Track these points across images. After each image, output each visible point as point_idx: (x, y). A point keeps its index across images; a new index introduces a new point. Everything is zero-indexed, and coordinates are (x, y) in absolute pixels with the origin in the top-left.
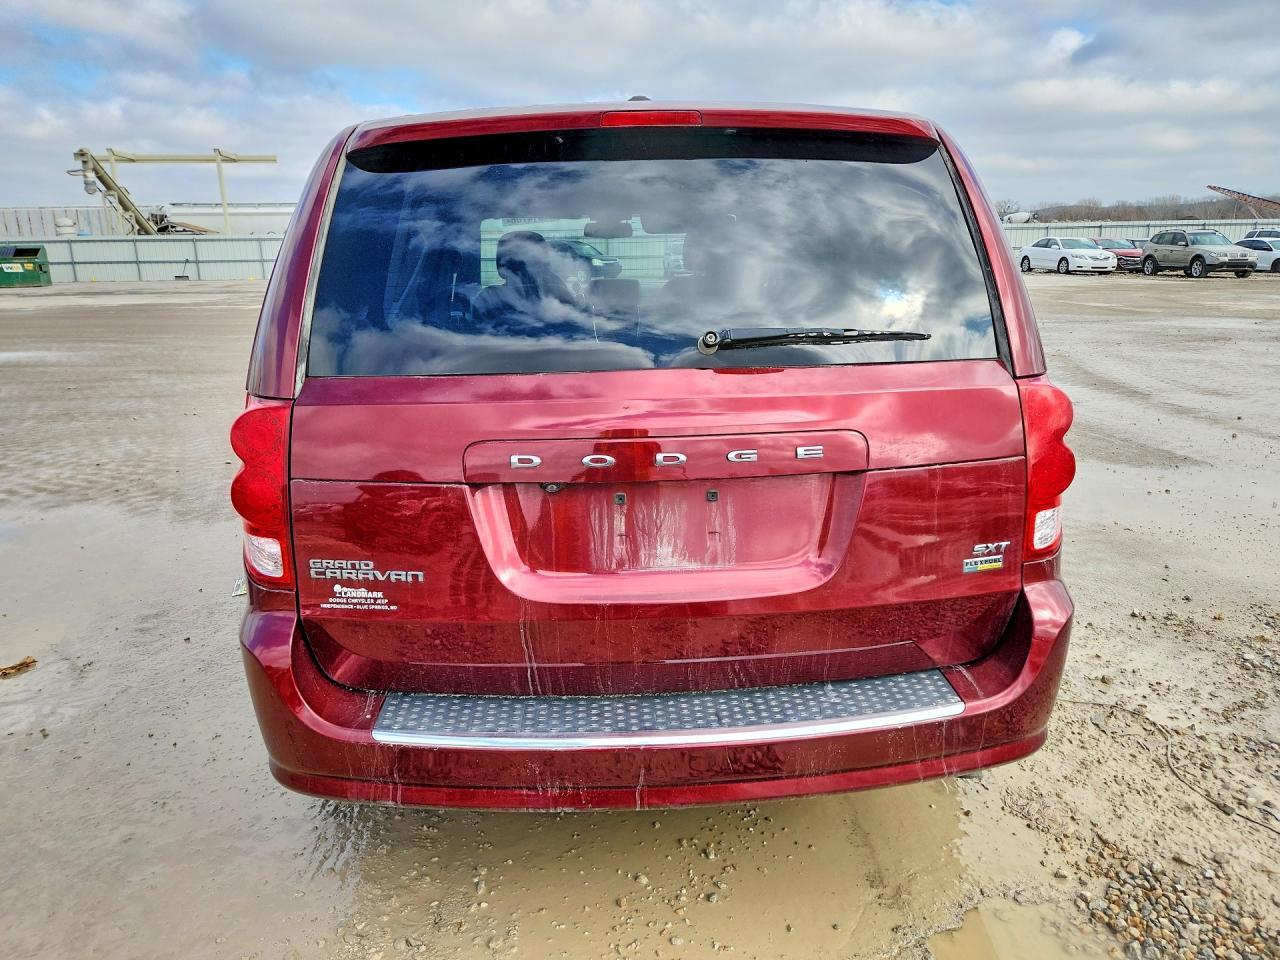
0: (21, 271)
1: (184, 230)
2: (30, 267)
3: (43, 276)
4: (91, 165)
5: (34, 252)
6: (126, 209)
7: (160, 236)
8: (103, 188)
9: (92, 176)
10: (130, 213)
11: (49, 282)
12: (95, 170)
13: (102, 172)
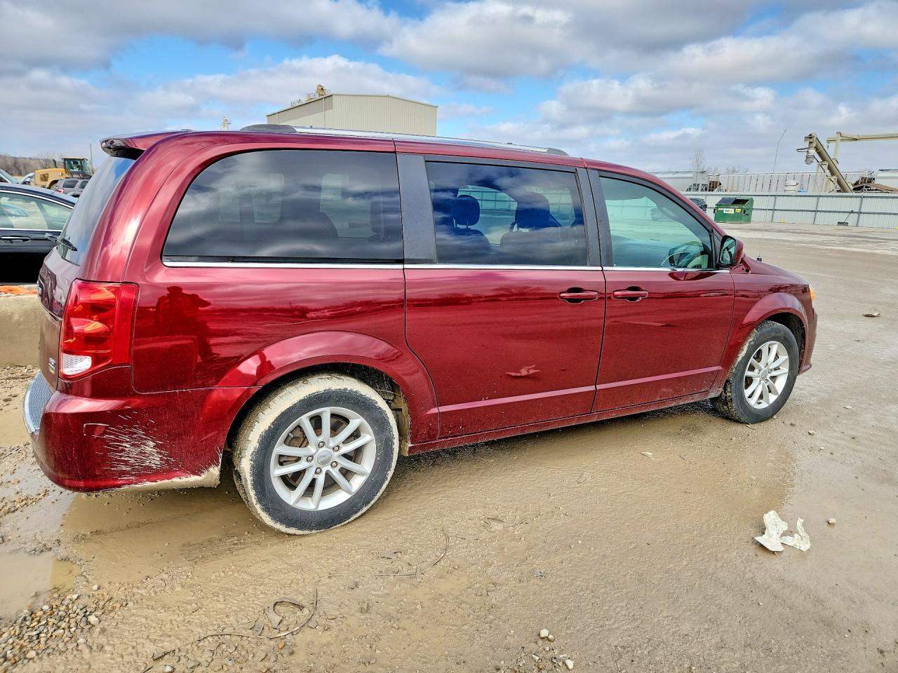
0: (733, 213)
1: (876, 190)
2: (738, 211)
3: (745, 218)
4: (814, 145)
5: (743, 202)
6: (833, 174)
7: (854, 194)
8: (820, 160)
9: (813, 152)
10: (835, 177)
11: (749, 221)
12: (817, 149)
13: (821, 149)
